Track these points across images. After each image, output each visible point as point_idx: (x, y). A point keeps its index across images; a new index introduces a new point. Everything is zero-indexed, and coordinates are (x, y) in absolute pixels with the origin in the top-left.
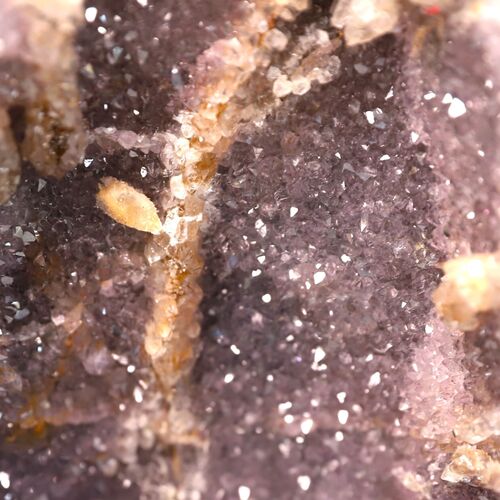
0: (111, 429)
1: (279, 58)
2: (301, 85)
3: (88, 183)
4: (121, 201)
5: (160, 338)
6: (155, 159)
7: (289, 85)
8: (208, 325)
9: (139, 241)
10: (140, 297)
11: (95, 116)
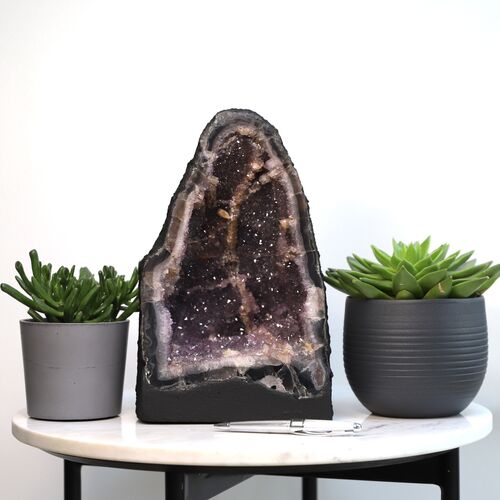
0: (219, 259)
1: (250, 187)
2: (254, 191)
3: (217, 209)
4: (222, 212)
5: (230, 239)
6: (228, 205)
7: (251, 191)
8: (239, 236)
9: (226, 220)
10: (226, 232)
11: (218, 199)
